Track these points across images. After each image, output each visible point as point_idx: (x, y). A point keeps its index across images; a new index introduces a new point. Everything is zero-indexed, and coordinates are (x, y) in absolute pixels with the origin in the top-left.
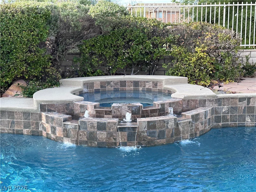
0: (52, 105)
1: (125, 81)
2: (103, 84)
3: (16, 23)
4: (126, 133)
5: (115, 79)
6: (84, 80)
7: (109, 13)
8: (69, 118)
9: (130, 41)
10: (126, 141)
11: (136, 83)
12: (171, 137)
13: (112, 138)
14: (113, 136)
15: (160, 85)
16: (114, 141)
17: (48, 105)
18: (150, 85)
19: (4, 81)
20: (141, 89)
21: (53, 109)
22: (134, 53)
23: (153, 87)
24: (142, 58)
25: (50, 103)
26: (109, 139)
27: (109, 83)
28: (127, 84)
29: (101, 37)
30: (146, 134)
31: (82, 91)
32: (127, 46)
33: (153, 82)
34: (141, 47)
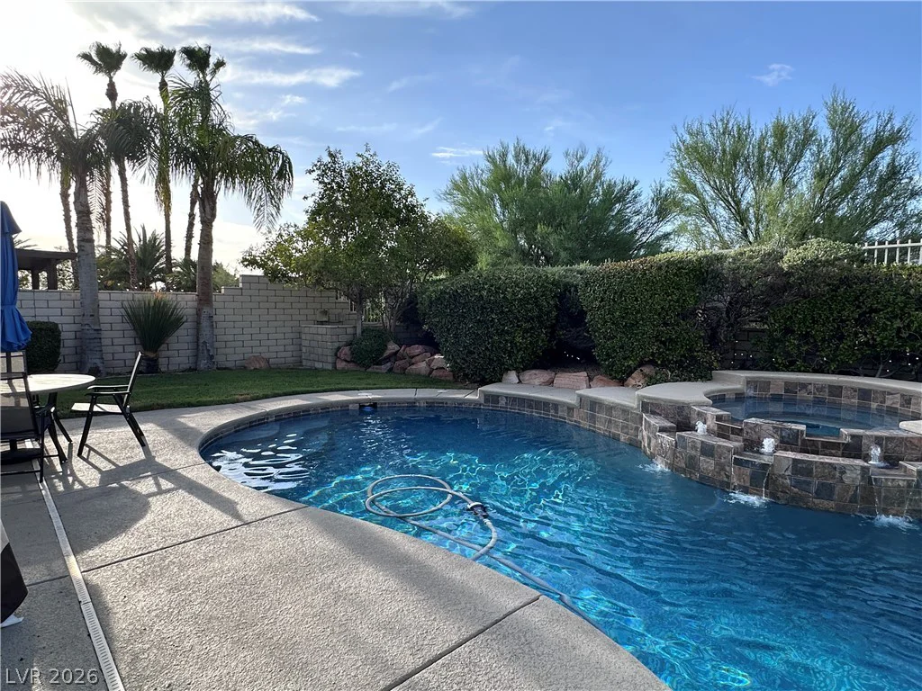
0: (658, 406)
1: (841, 387)
2: (790, 387)
3: (647, 284)
4: (748, 471)
5: (818, 380)
6: (748, 375)
7: (820, 262)
8: (671, 427)
9: (873, 310)
10: (748, 485)
11: (865, 394)
12: (850, 502)
13: (722, 473)
14: (725, 470)
15: (916, 404)
16: (726, 479)
17: (652, 404)
18: (895, 400)
19: (626, 364)
20: (874, 405)
21: (658, 411)
22: (878, 335)
23: (902, 405)
24: (898, 347)
25: (654, 402)
26: (719, 473)
27: (804, 386)
28: (843, 392)
29: (805, 303)
30: (788, 481)
31: (743, 394)
32: (863, 321)
33: (902, 396)
34: (898, 323)
